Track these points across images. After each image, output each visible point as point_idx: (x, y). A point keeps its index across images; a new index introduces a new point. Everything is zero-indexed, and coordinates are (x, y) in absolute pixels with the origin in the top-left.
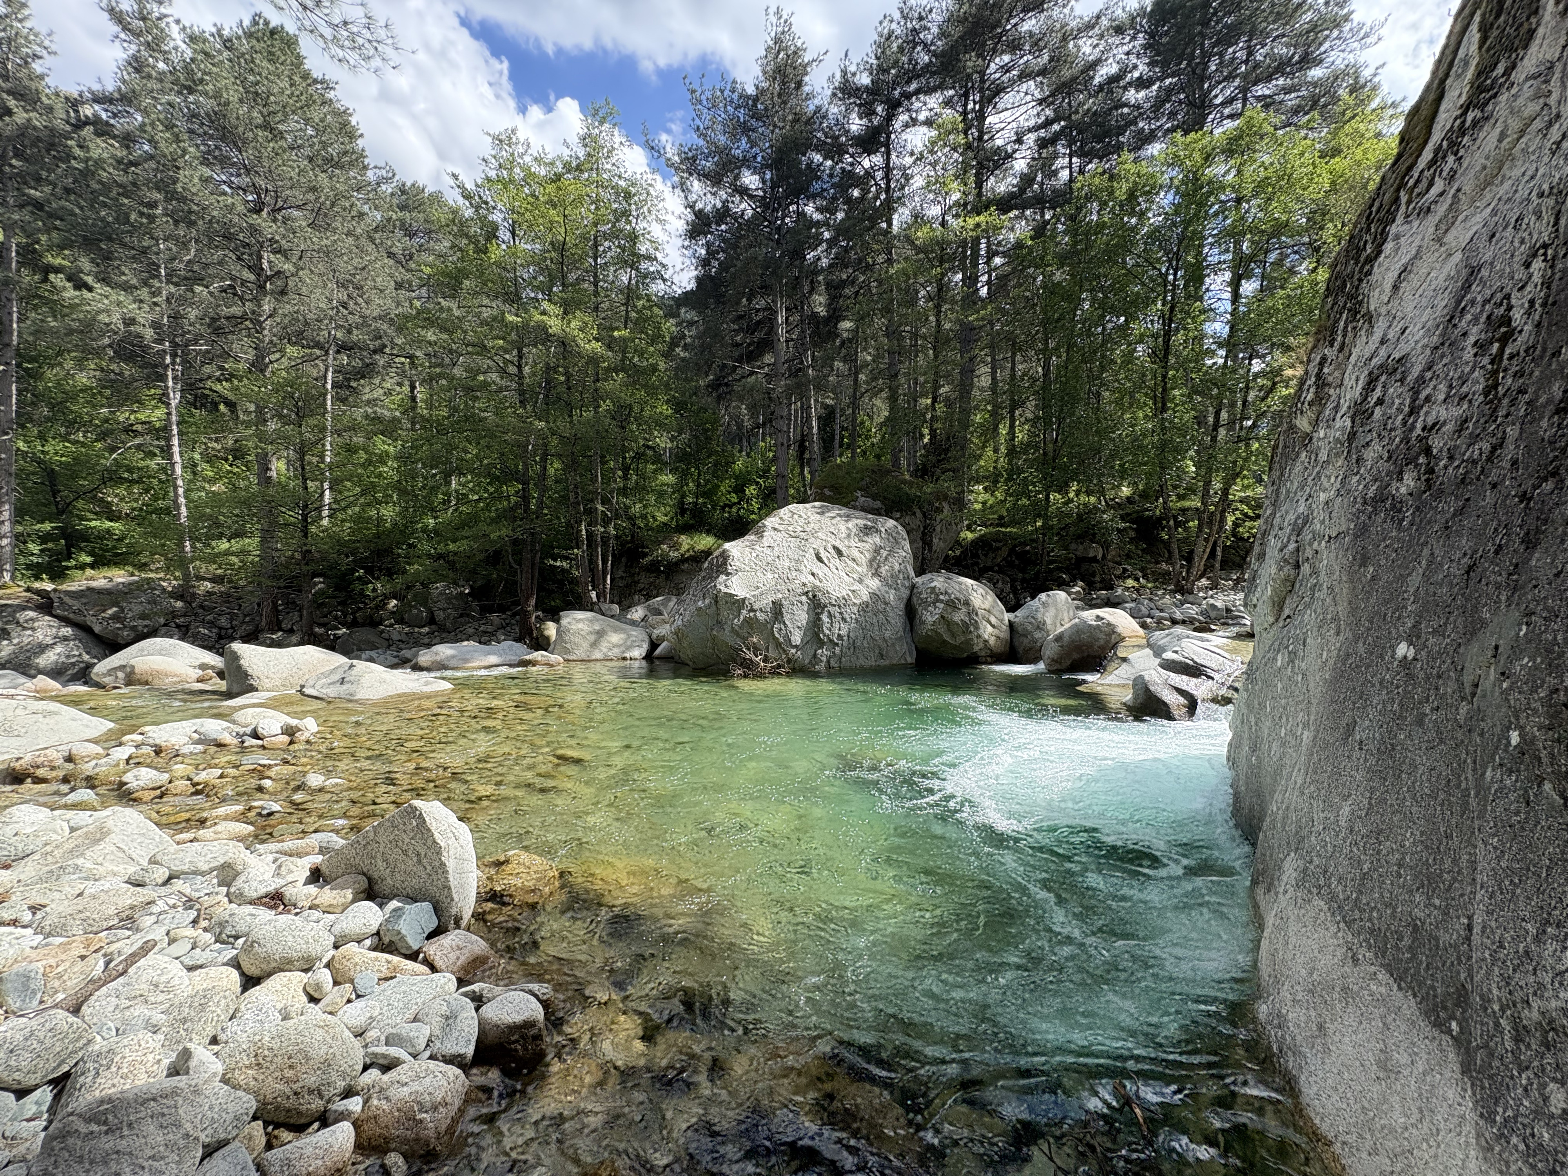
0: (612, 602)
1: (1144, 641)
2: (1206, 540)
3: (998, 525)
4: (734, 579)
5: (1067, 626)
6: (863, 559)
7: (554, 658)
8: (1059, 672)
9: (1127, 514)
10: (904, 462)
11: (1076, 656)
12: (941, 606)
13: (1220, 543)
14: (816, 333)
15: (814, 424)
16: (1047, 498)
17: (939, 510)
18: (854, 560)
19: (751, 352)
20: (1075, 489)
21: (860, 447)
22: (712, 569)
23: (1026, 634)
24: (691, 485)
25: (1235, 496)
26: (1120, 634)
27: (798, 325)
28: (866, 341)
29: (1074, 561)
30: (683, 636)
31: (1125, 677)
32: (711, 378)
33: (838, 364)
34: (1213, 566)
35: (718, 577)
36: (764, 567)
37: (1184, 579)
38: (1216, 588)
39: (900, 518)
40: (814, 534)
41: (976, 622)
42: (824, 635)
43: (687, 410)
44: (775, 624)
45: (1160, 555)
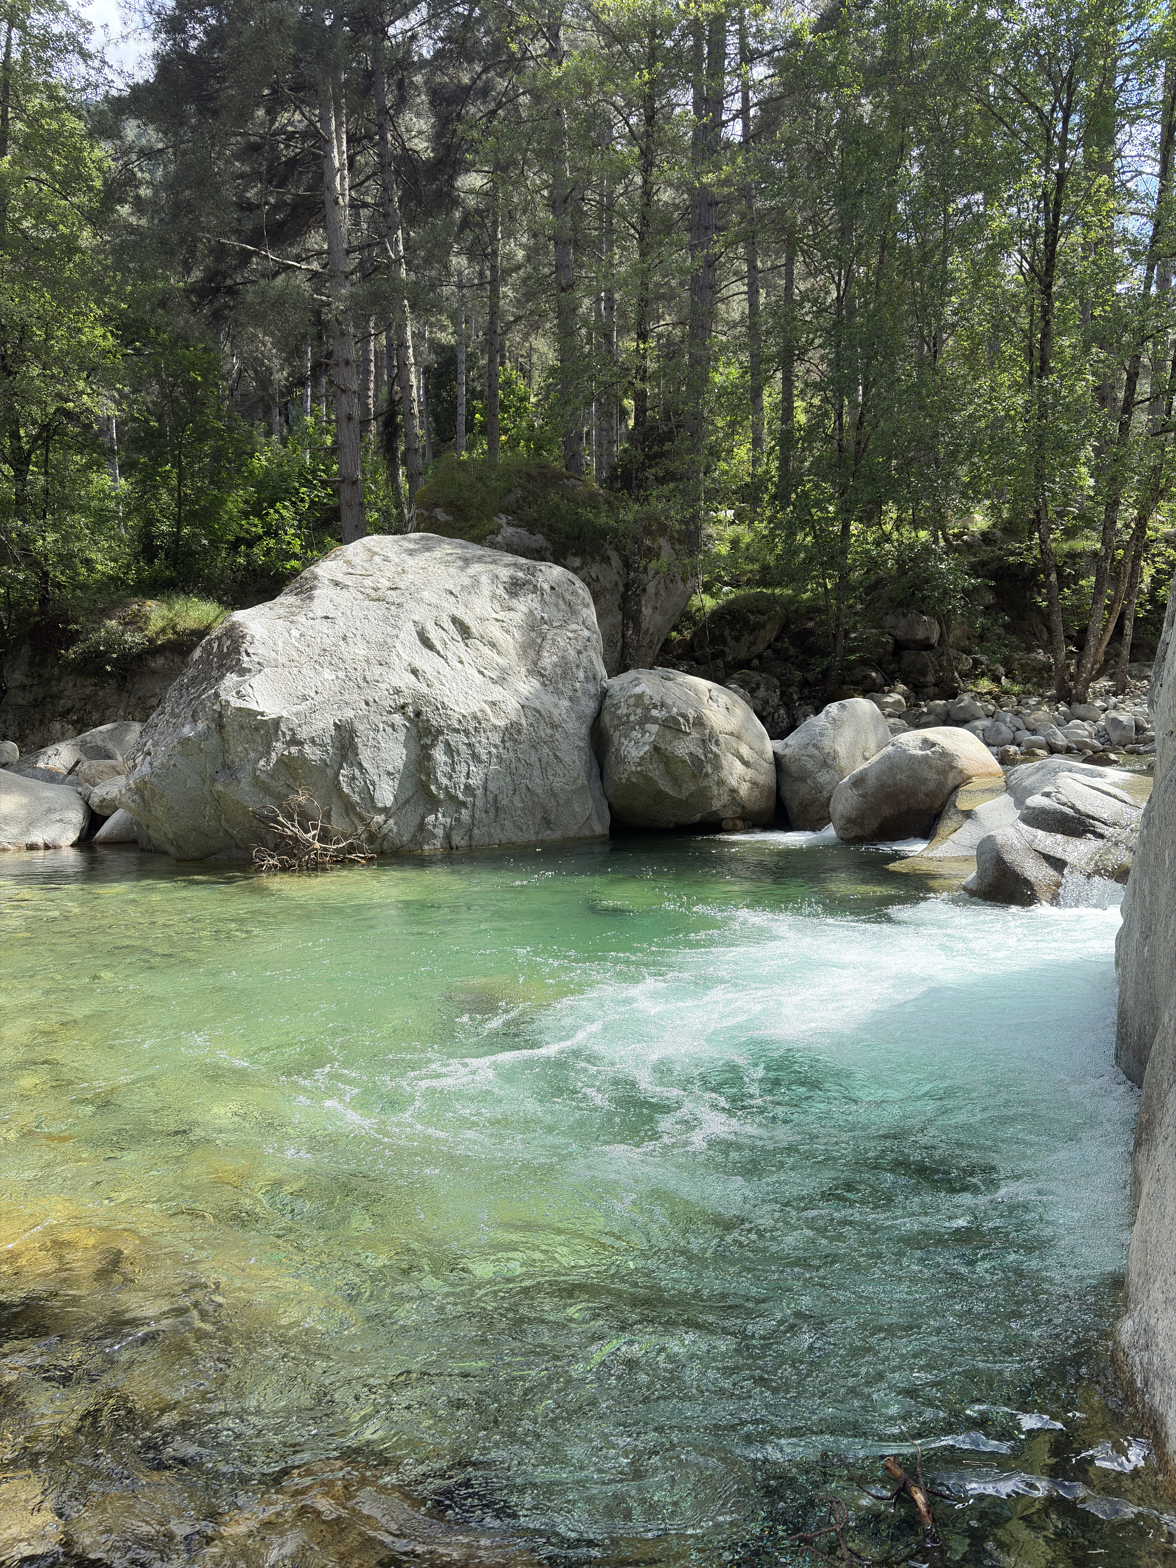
0: (4, 737)
1: (1001, 782)
2: (1109, 609)
3: (759, 583)
4: (256, 680)
5: (874, 759)
6: (509, 642)
8: (860, 840)
9: (983, 564)
10: (590, 461)
11: (887, 811)
12: (654, 728)
13: (1130, 614)
14: (412, 194)
15: (414, 379)
16: (846, 529)
17: (651, 553)
18: (493, 645)
19: (281, 225)
20: (895, 516)
21: (506, 431)
22: (210, 663)
23: (803, 777)
24: (165, 497)
25: (1156, 530)
26: (961, 771)
27: (374, 174)
28: (512, 218)
29: (890, 647)
30: (153, 796)
31: (967, 843)
32: (197, 274)
33: (459, 262)
34: (1118, 655)
35: (222, 676)
36: (316, 657)
37: (1072, 677)
38: (1122, 692)
39: (581, 568)
40: (413, 593)
41: (717, 756)
42: (439, 787)
43: (148, 342)
44: (341, 767)
45: (1035, 635)
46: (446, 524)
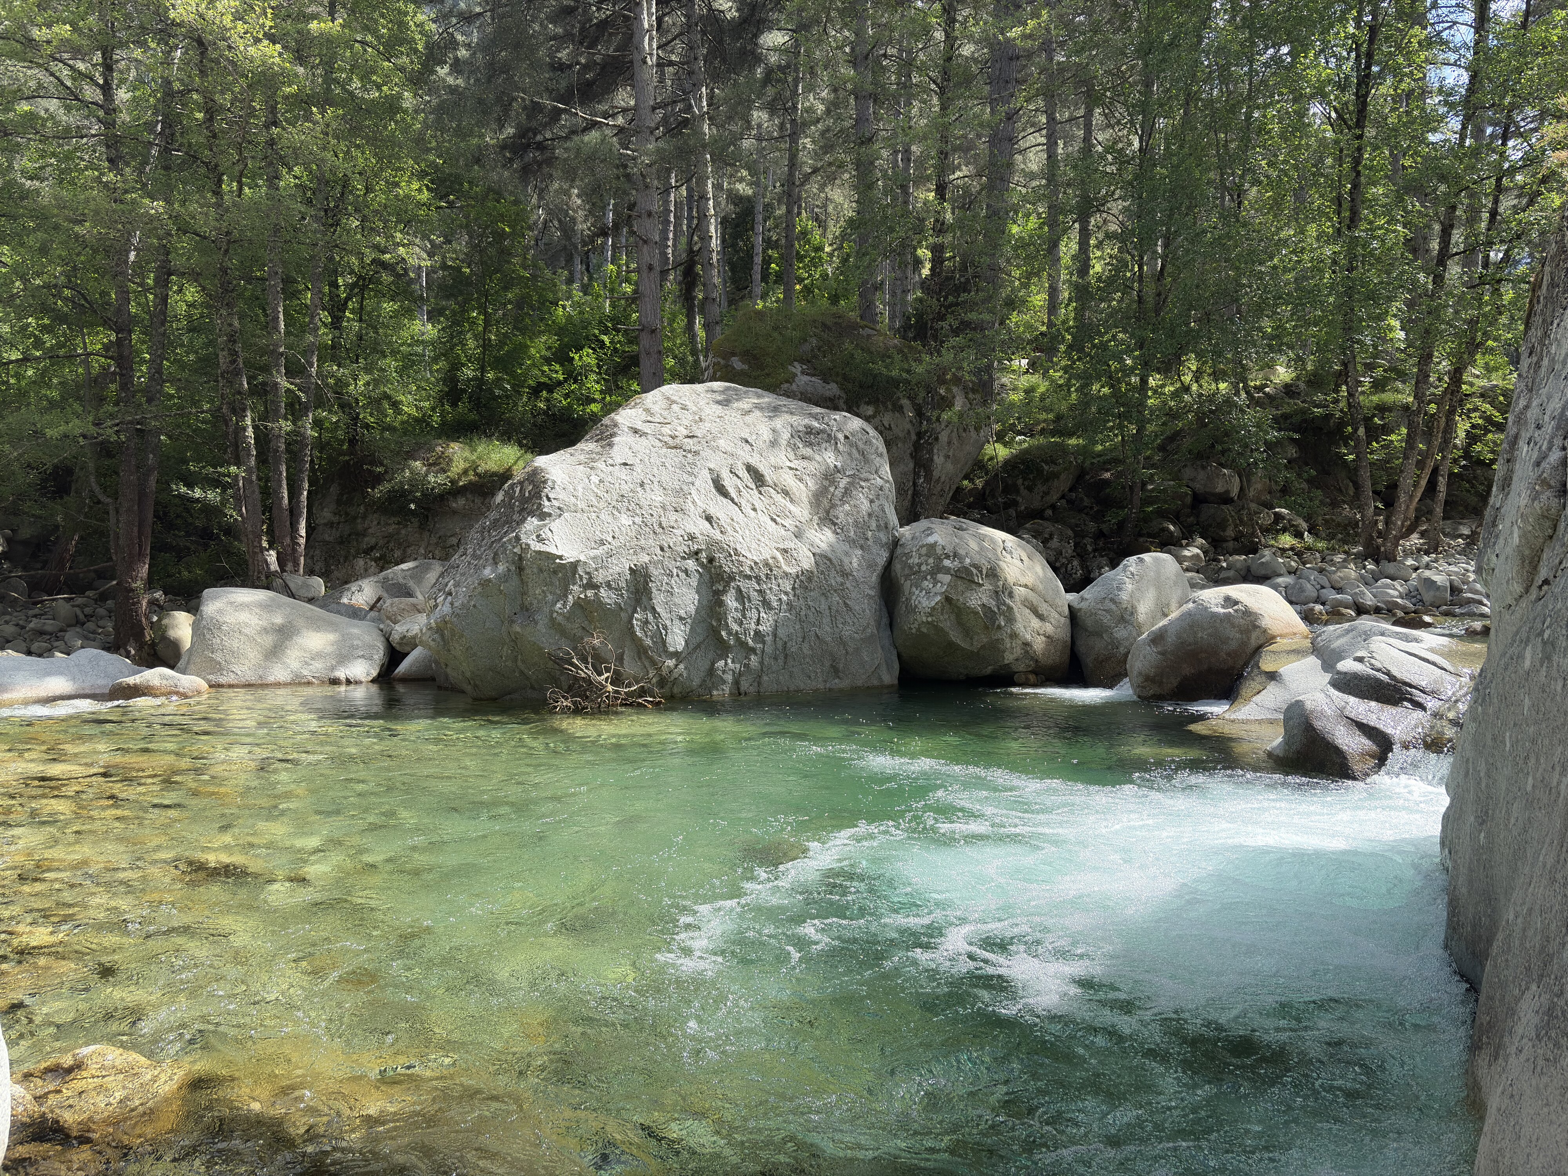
0: (310, 572)
1: (1307, 643)
2: (1421, 465)
3: (1053, 433)
4: (555, 525)
5: (1173, 615)
6: (803, 491)
7: (189, 681)
8: (1157, 700)
9: (1285, 417)
10: (883, 309)
11: (1187, 670)
12: (947, 578)
13: (1444, 470)
14: (716, 52)
15: (713, 229)
16: (1144, 381)
17: (946, 403)
18: (786, 493)
19: (590, 84)
20: (1194, 368)
21: (801, 280)
22: (512, 507)
23: (1100, 631)
24: (471, 343)
25: (1471, 385)
26: (1265, 631)
27: (681, 34)
28: (812, 72)
29: (1189, 500)
30: (453, 635)
31: (1272, 705)
32: (510, 131)
33: (759, 116)
34: (1430, 512)
35: (524, 520)
36: (614, 503)
37: (1380, 534)
38: (1435, 551)
39: (874, 416)
40: (709, 442)
41: (1010, 608)
42: (730, 633)
43: (461, 194)
44: (635, 611)
45: (1340, 490)
46: (742, 373)
